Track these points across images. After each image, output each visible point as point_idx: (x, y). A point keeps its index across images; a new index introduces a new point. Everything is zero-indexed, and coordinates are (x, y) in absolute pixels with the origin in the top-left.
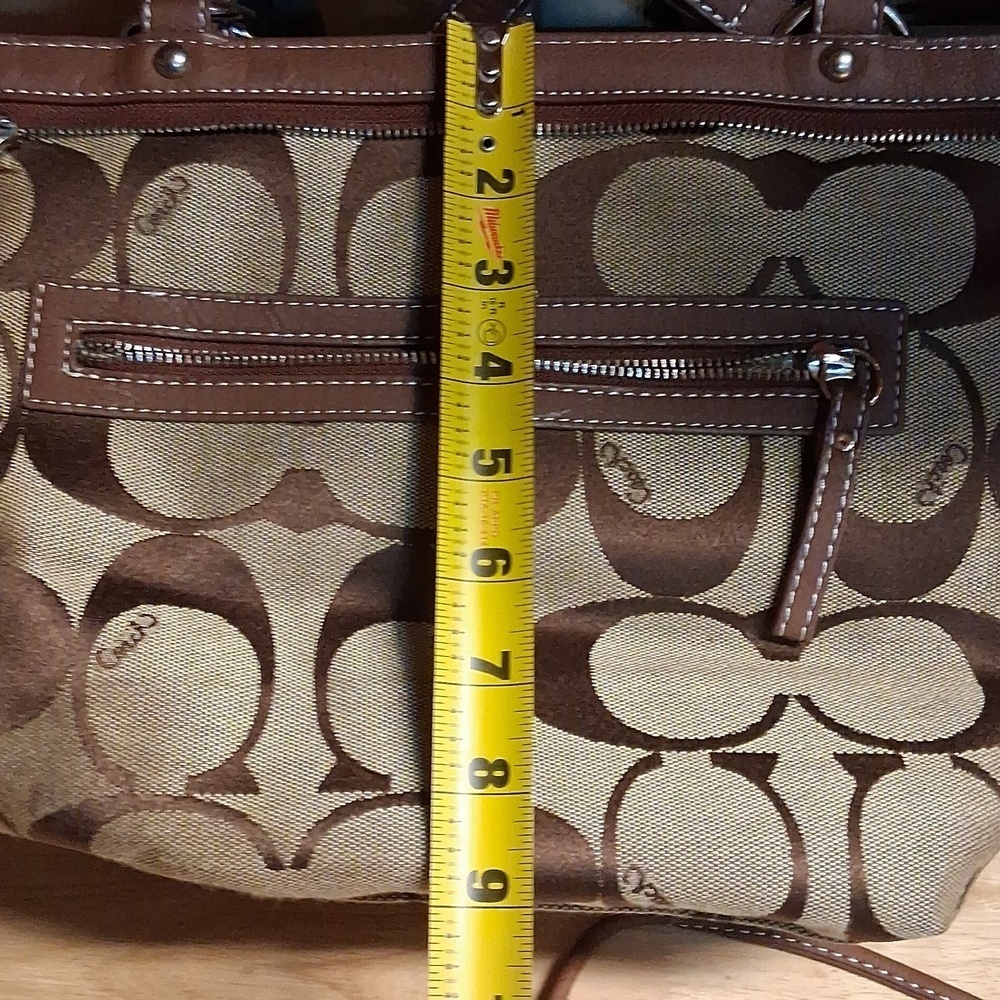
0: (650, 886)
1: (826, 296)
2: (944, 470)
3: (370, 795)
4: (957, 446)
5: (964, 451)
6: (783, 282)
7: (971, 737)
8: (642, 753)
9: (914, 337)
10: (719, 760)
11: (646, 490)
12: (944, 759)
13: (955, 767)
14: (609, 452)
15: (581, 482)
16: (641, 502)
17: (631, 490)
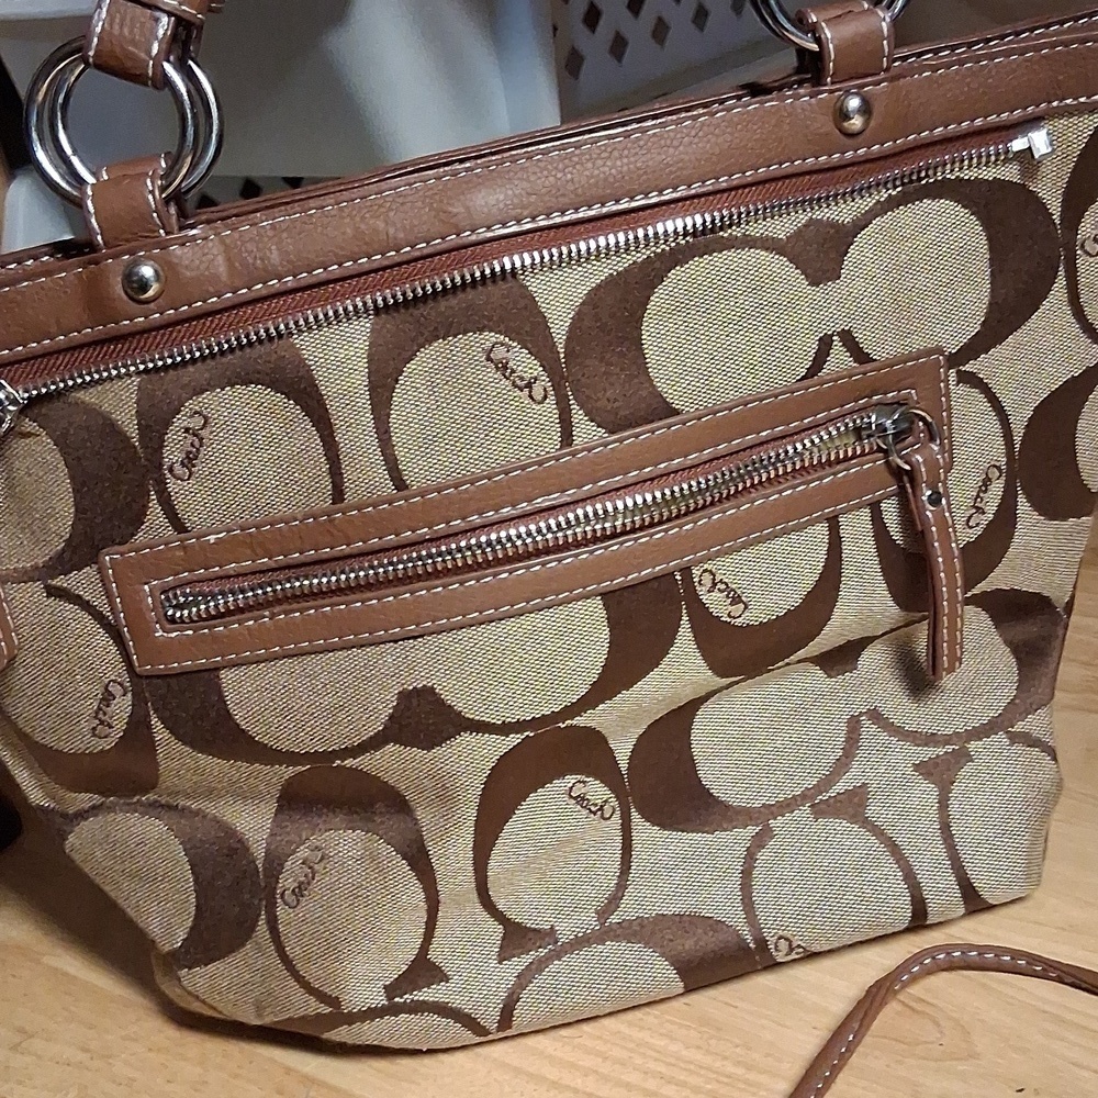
0: (799, 946)
1: (875, 360)
2: (985, 492)
3: (543, 952)
4: (993, 466)
5: (998, 468)
6: (839, 358)
7: (1015, 710)
8: (752, 830)
10: (819, 811)
11: (744, 603)
12: (1001, 738)
13: (1012, 744)
14: (707, 579)
15: (685, 618)
16: (740, 616)
17: (730, 608)
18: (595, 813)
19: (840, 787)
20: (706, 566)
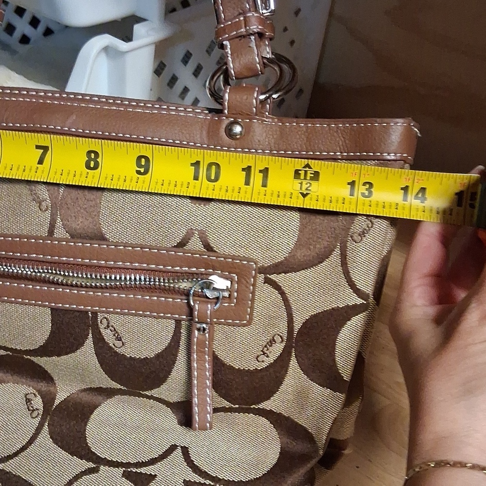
1: (217, 252)
2: (271, 346)
4: (278, 335)
5: (282, 338)
6: (195, 244)
8: (91, 465)
9: (261, 278)
10: (127, 475)
14: (105, 322)
15: (90, 335)
16: (120, 348)
17: (115, 342)
18: (29, 410)
19: (143, 470)
20: (106, 316)
